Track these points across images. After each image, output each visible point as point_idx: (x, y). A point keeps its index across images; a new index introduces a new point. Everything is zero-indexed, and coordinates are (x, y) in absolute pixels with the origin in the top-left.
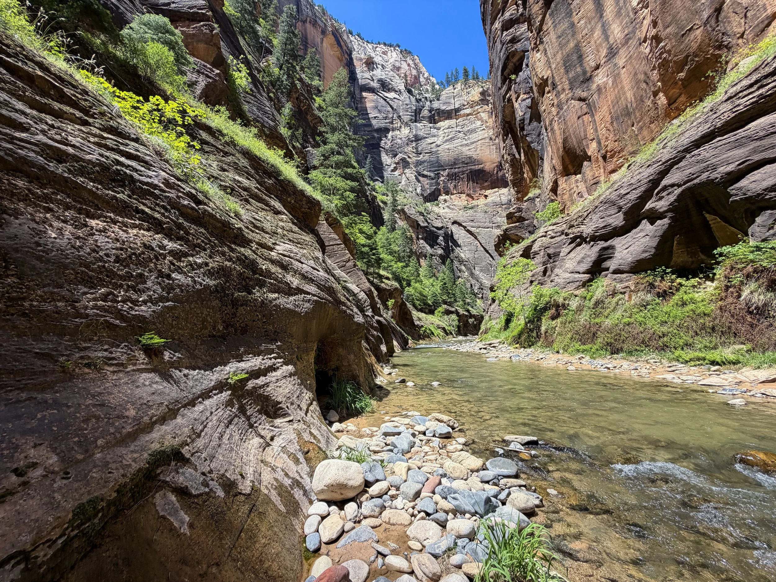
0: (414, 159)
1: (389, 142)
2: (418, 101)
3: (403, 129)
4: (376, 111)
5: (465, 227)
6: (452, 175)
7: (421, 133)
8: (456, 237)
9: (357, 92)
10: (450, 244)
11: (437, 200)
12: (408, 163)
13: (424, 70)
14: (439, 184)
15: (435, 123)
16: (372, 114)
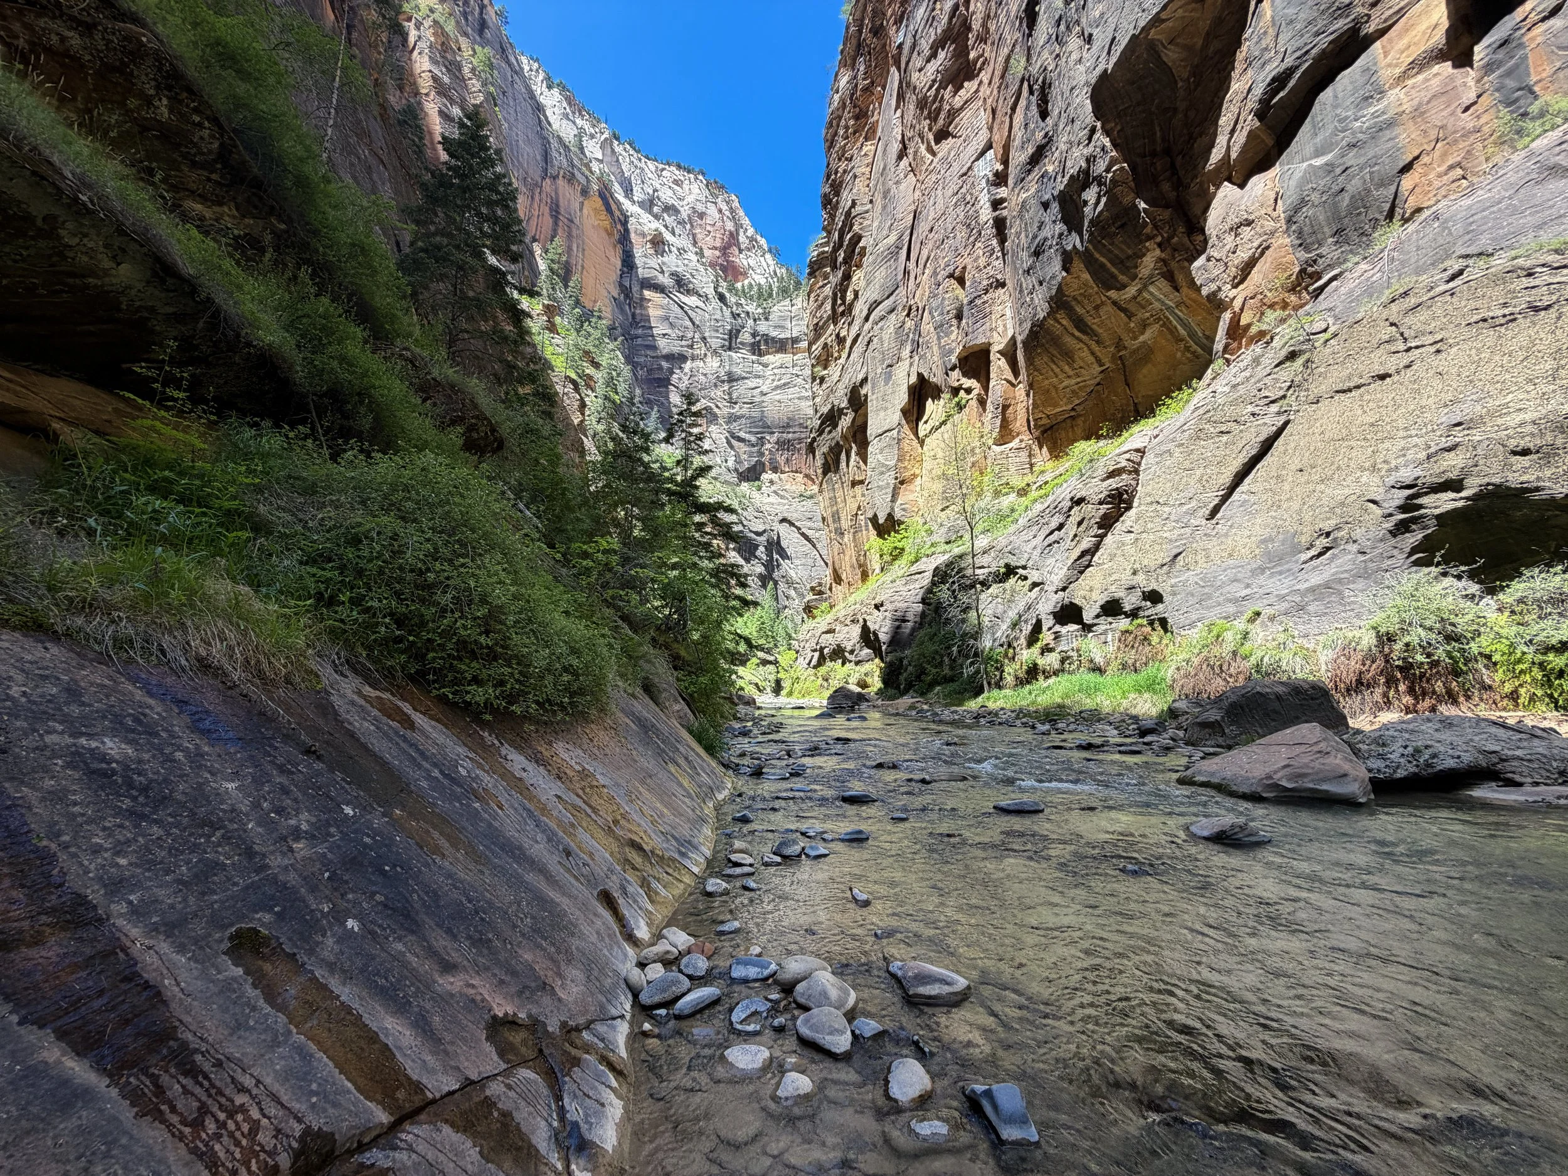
0: (726, 411)
1: (685, 378)
2: (735, 316)
3: (709, 359)
4: (666, 324)
5: (799, 529)
6: (784, 443)
7: (738, 370)
8: (784, 544)
9: (636, 288)
10: (776, 556)
11: (758, 479)
12: (715, 417)
13: (746, 221)
14: (762, 454)
15: (760, 355)
16: (659, 329)
